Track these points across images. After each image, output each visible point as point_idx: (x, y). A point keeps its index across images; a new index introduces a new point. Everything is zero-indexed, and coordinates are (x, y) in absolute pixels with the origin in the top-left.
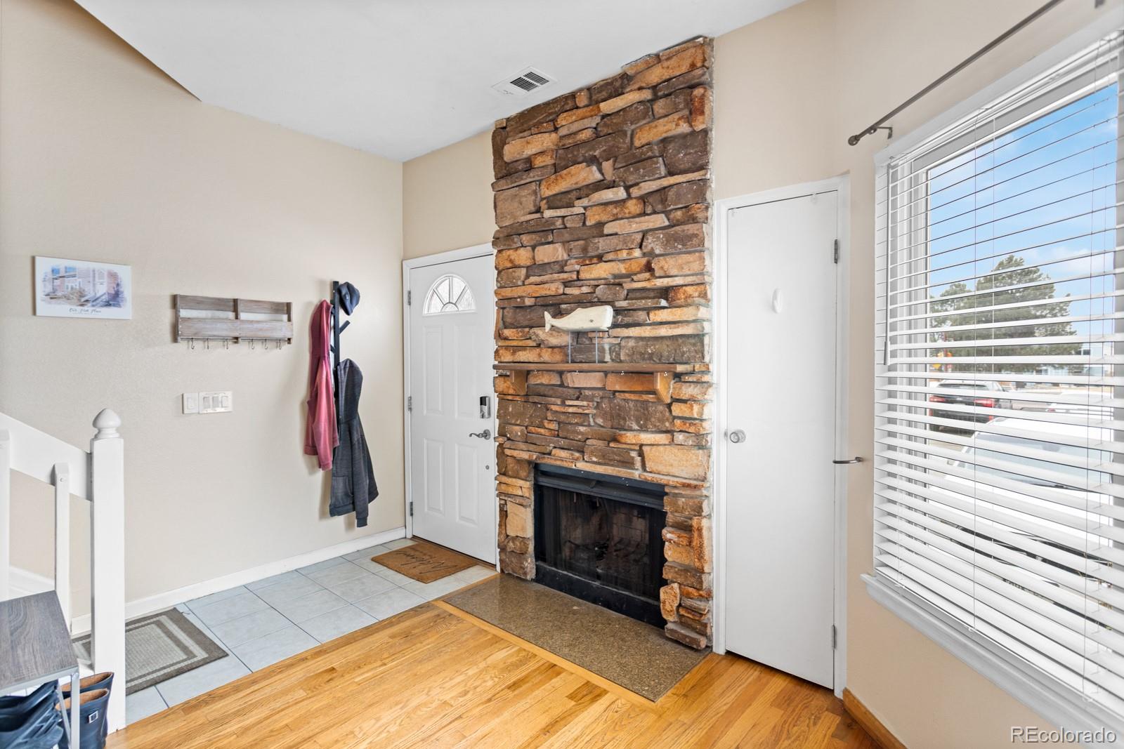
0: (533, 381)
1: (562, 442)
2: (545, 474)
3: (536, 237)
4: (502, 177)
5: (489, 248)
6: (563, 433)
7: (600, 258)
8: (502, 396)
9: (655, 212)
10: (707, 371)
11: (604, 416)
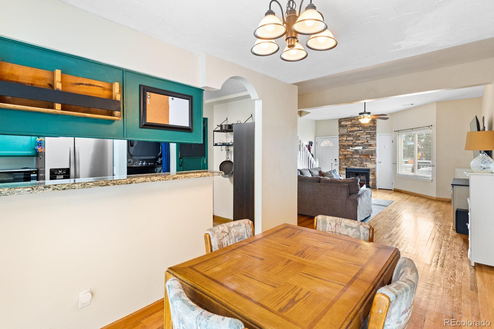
0: (346, 156)
1: (352, 165)
2: (347, 170)
3: (347, 136)
4: (341, 127)
5: (338, 137)
6: (352, 163)
7: (359, 140)
8: (340, 159)
9: (368, 135)
10: (376, 155)
11: (360, 161)
